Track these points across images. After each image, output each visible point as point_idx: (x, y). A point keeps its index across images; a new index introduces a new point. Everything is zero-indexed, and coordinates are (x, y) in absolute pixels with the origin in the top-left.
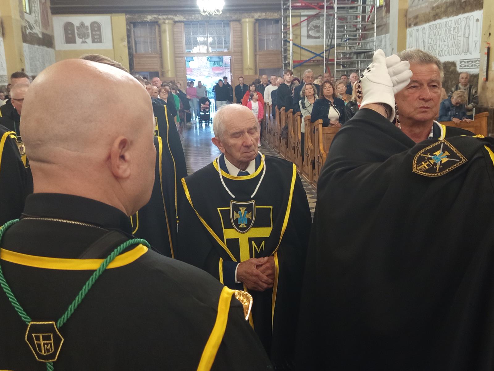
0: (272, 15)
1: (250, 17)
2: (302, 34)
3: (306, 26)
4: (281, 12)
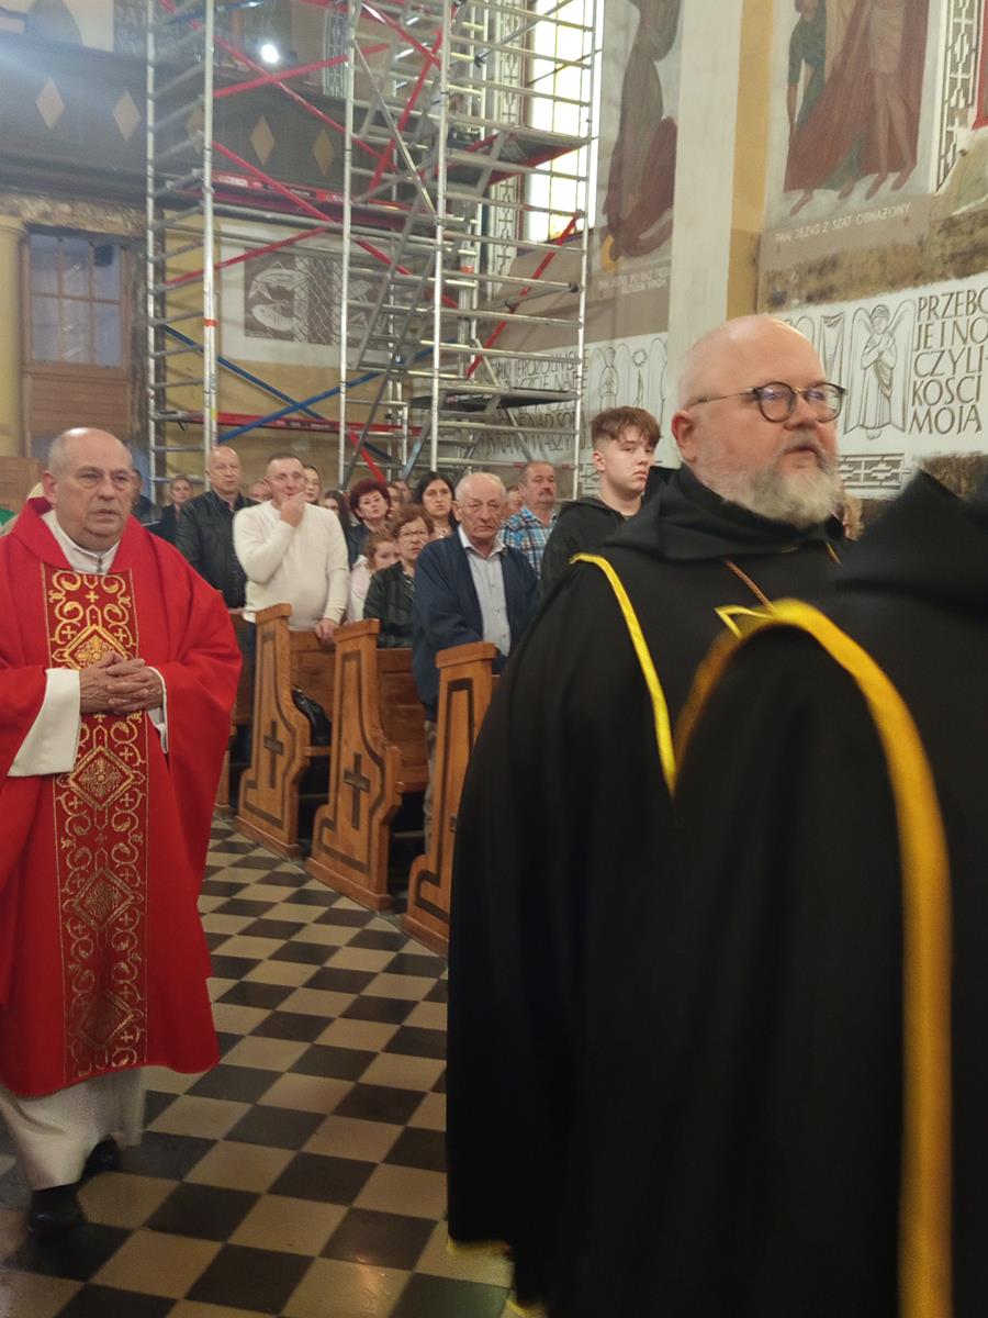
0: (99, 217)
1: (3, 209)
2: (225, 314)
3: (241, 283)
4: (145, 211)
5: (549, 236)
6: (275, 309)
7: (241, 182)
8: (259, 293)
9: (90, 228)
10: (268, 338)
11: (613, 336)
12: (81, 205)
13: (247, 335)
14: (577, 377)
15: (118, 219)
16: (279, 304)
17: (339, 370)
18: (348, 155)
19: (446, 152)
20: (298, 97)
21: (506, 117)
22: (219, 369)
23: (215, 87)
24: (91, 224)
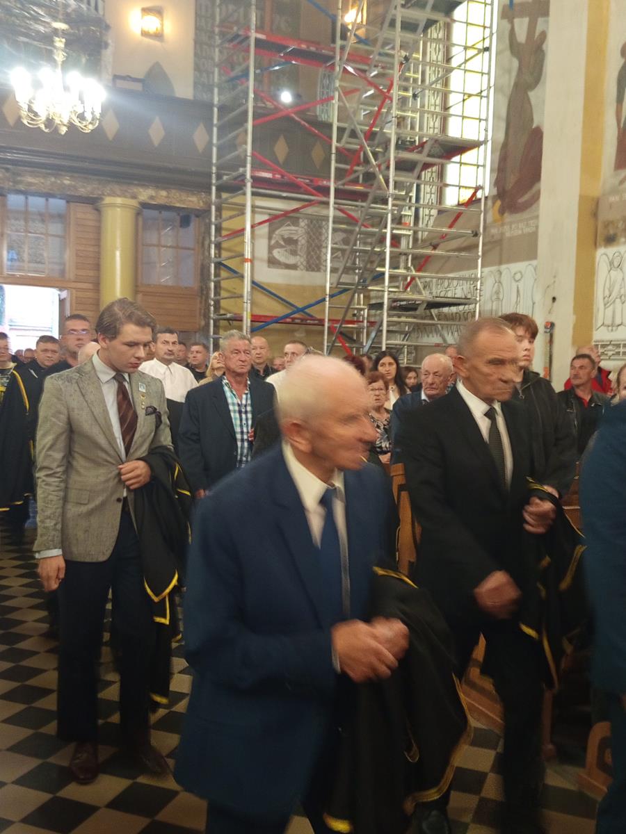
0: (183, 198)
1: (127, 194)
2: (256, 255)
3: (267, 236)
4: (210, 193)
5: (459, 202)
6: (286, 251)
7: (268, 175)
8: (277, 241)
9: (178, 205)
10: (282, 268)
11: (500, 263)
12: (173, 191)
13: (269, 267)
14: (477, 289)
15: (194, 199)
16: (289, 248)
17: (325, 287)
18: (333, 157)
19: (395, 153)
20: (303, 122)
21: (432, 130)
22: (252, 288)
23: (254, 118)
24: (178, 202)
